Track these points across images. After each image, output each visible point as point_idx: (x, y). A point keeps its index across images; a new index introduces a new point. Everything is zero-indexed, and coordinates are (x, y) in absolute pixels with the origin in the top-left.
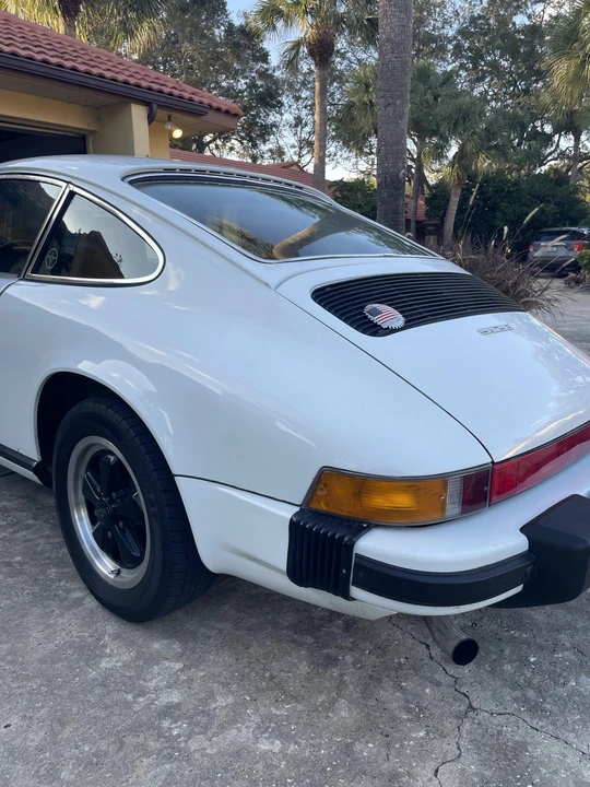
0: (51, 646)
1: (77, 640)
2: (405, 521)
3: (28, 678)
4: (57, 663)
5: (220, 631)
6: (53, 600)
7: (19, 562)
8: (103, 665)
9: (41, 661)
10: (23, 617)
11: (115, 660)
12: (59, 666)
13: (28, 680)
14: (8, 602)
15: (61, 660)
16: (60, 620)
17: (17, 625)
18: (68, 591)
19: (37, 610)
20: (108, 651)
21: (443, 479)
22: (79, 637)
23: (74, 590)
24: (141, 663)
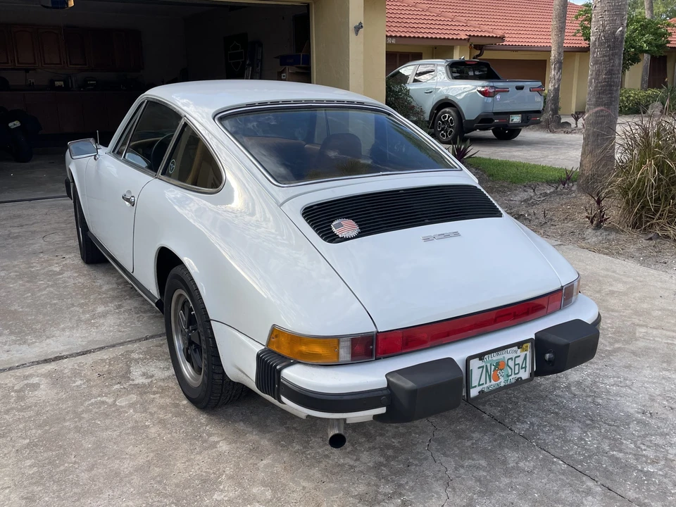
0: (187, 475)
1: (204, 474)
2: (315, 362)
3: (166, 496)
4: (186, 489)
5: (304, 488)
6: (198, 440)
7: (184, 405)
8: (215, 497)
9: (177, 485)
10: (175, 449)
11: (224, 494)
12: (187, 491)
13: (166, 498)
14: (169, 436)
15: (189, 487)
16: (199, 457)
17: (170, 455)
18: (210, 435)
19: (185, 446)
20: (221, 487)
21: (338, 339)
22: (206, 472)
23: (214, 434)
24: (240, 501)
